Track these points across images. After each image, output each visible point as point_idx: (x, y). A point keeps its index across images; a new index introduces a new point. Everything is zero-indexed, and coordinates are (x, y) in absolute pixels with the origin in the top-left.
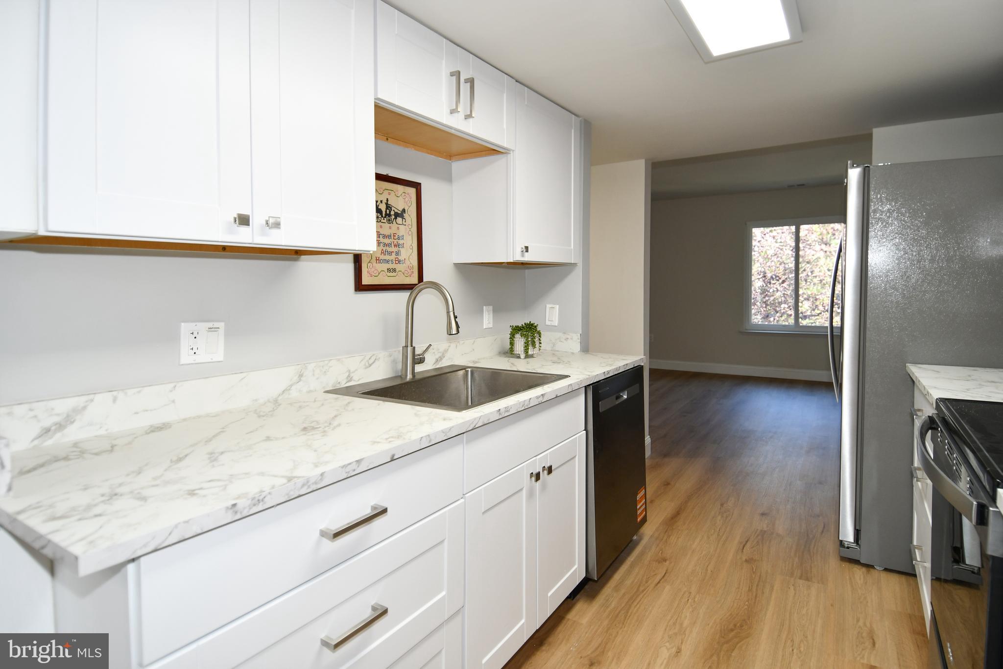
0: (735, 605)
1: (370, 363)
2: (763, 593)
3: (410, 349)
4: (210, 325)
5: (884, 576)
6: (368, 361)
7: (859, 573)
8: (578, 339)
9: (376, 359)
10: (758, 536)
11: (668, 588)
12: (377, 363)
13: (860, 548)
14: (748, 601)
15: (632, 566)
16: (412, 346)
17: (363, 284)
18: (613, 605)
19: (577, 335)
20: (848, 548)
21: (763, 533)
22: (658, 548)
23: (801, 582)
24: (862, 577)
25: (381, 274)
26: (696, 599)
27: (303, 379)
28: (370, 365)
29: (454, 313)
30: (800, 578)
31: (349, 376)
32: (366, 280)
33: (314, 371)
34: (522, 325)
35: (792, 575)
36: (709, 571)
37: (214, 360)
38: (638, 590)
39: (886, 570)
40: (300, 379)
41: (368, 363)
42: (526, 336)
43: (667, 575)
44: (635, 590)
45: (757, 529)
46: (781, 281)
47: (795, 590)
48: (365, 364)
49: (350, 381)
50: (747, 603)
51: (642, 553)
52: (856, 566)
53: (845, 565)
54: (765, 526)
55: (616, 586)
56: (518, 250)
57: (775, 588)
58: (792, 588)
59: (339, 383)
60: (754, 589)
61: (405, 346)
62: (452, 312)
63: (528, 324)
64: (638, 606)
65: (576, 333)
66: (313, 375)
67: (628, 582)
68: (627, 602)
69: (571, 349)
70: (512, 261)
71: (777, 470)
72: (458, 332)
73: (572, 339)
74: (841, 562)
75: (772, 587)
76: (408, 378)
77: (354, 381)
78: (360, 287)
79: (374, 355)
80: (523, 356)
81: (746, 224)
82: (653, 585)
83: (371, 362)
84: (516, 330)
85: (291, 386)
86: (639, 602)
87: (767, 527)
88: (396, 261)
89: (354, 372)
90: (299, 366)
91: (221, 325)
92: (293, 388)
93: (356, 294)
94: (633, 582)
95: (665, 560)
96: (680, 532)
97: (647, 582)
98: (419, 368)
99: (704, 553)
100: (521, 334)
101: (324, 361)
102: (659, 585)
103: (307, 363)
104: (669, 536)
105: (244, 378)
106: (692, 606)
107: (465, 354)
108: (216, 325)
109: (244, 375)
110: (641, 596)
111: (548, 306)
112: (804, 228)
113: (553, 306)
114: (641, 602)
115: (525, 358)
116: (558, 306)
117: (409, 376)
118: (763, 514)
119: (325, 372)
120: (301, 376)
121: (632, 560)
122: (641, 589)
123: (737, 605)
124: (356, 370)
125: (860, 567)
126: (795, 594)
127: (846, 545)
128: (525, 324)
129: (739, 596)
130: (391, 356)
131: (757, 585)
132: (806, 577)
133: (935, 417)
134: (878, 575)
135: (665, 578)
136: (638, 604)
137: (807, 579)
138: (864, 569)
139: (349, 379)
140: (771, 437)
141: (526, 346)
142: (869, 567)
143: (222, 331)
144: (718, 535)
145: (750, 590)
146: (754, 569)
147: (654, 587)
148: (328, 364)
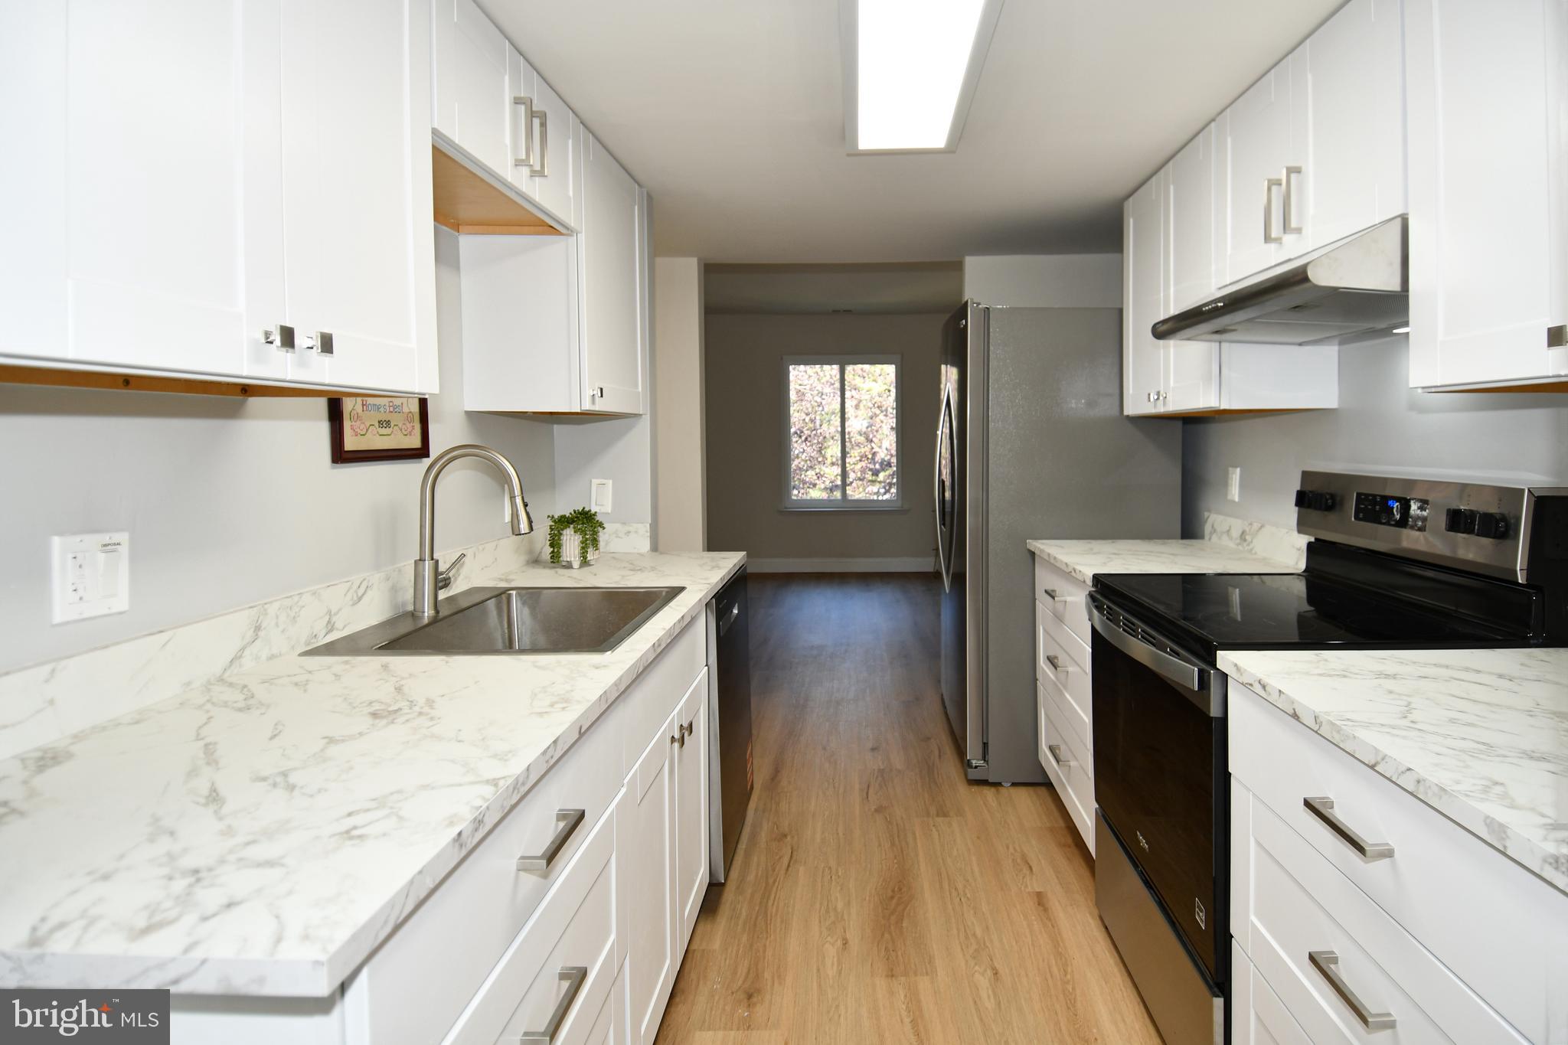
0: (884, 867)
1: (360, 594)
2: (907, 843)
3: (428, 565)
4: (106, 538)
5: (1015, 791)
6: (356, 592)
7: (989, 793)
8: (647, 532)
9: (367, 587)
10: (877, 777)
11: (802, 869)
12: (369, 592)
13: (988, 764)
14: (895, 858)
15: (748, 855)
16: (432, 559)
17: (346, 449)
18: (744, 913)
19: (645, 526)
20: (976, 767)
21: (881, 772)
22: (770, 823)
23: (940, 820)
24: (994, 799)
25: (370, 430)
26: (840, 874)
27: (261, 634)
28: (360, 599)
29: (523, 498)
30: (938, 815)
31: (329, 622)
32: (350, 443)
33: (277, 617)
34: (571, 514)
35: (928, 814)
36: (841, 834)
37: (114, 610)
38: (767, 883)
39: (1014, 784)
40: (257, 635)
41: (357, 595)
42: (583, 532)
43: (795, 853)
44: (764, 885)
45: (874, 770)
46: (803, 438)
47: (938, 831)
48: (352, 599)
49: (331, 631)
50: (895, 861)
51: (754, 836)
52: (985, 787)
53: (975, 789)
54: (880, 764)
55: (738, 888)
56: (588, 393)
57: (917, 835)
58: (934, 829)
59: (316, 636)
60: (897, 842)
61: (420, 560)
62: (520, 497)
63: (580, 513)
64: (776, 903)
65: (642, 523)
66: (277, 625)
67: (751, 877)
68: (761, 903)
69: (635, 548)
70: (579, 411)
71: (868, 691)
72: (531, 529)
73: (636, 532)
74: (971, 787)
75: (914, 834)
76: (426, 614)
77: (337, 629)
78: (341, 455)
79: (364, 580)
80: (576, 564)
81: (782, 359)
82: (783, 872)
83: (361, 592)
84: (563, 522)
85: (243, 649)
86: (775, 897)
87: (883, 763)
88: (389, 406)
89: (335, 614)
90: (255, 609)
91: (123, 537)
92: (247, 652)
93: (333, 468)
94: (757, 876)
95: (785, 836)
96: (788, 794)
97: (774, 870)
98: (443, 595)
99: (827, 813)
100: (574, 528)
101: (291, 596)
102: (790, 869)
103: (266, 604)
104: (778, 804)
105: (169, 641)
106: (838, 883)
107: (486, 567)
108: (117, 537)
109: (165, 636)
110: (774, 889)
111: (595, 482)
112: (849, 368)
113: (604, 481)
114: (777, 898)
115: (580, 568)
116: (611, 481)
117: (428, 612)
118: (873, 749)
119: (294, 617)
120: (258, 628)
121: (744, 847)
122: (771, 881)
123: (886, 866)
124: (340, 610)
125: (988, 788)
126: (939, 834)
127: (974, 765)
128: (575, 512)
129: (884, 855)
130: (388, 580)
131: (898, 836)
132: (943, 813)
133: (1094, 593)
134: (1007, 791)
135: (794, 858)
136: (774, 901)
137: (945, 815)
138: (993, 789)
139: (331, 627)
140: (846, 651)
141: (583, 548)
142: (997, 785)
143: (124, 550)
144: (834, 787)
145: (893, 844)
146: (888, 817)
147: (786, 874)
148: (298, 602)
